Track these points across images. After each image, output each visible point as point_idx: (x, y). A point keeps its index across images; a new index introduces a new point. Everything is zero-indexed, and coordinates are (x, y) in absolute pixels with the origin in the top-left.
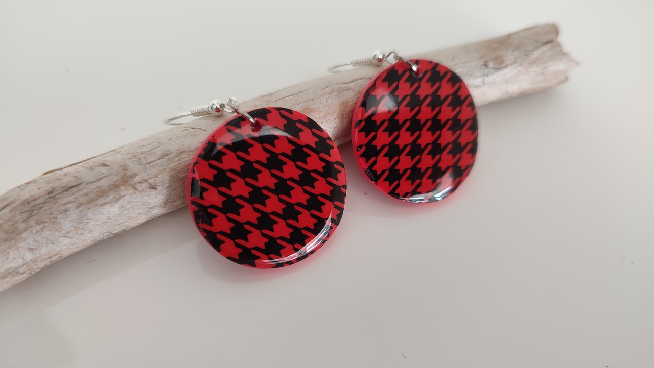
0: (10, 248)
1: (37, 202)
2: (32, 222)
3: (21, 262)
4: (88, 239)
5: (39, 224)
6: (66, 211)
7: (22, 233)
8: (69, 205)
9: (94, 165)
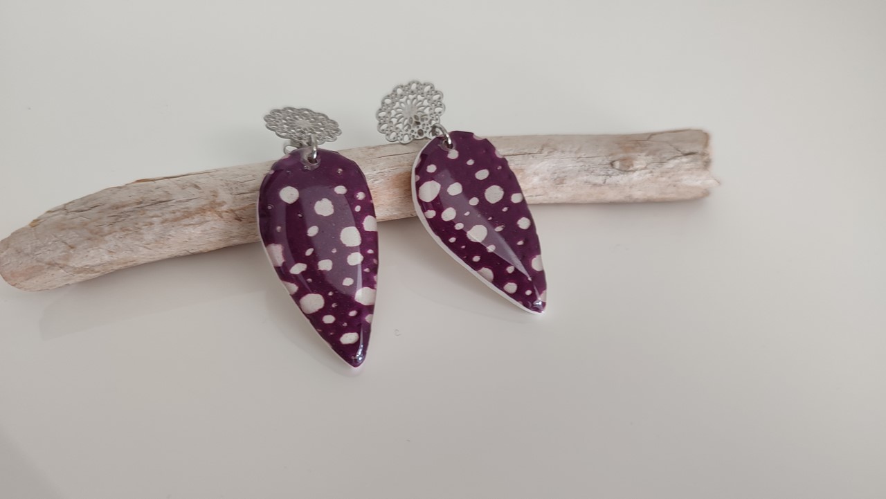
0: (91, 247)
1: (126, 209)
2: (117, 227)
3: (98, 261)
4: (166, 252)
5: (123, 231)
6: (151, 224)
7: (106, 235)
8: (155, 219)
9: (187, 184)
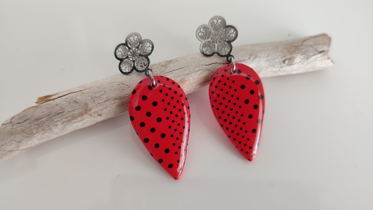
1: (42, 120)
7: (35, 134)
8: (58, 123)
9: (71, 101)
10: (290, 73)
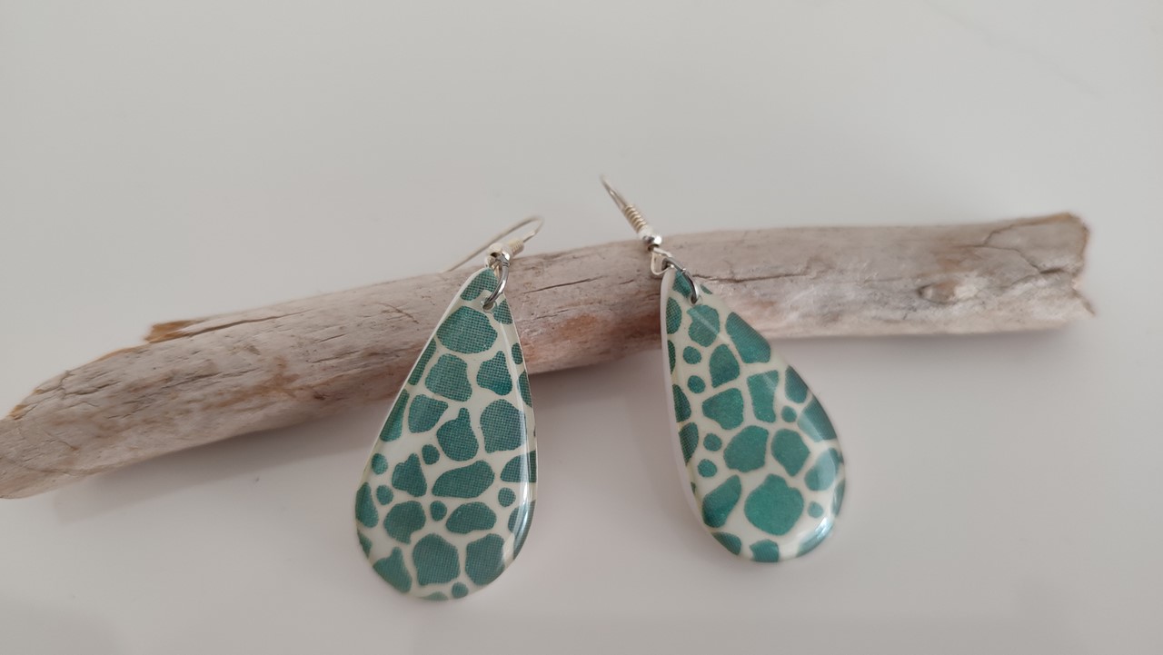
0: (103, 446)
1: (149, 391)
3: (116, 461)
5: (148, 423)
6: (188, 412)
7: (122, 430)
8: (192, 405)
9: (239, 344)
10: (941, 328)
